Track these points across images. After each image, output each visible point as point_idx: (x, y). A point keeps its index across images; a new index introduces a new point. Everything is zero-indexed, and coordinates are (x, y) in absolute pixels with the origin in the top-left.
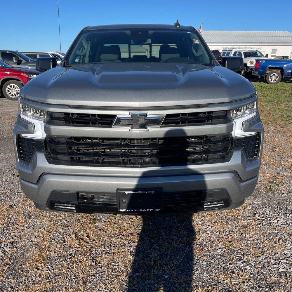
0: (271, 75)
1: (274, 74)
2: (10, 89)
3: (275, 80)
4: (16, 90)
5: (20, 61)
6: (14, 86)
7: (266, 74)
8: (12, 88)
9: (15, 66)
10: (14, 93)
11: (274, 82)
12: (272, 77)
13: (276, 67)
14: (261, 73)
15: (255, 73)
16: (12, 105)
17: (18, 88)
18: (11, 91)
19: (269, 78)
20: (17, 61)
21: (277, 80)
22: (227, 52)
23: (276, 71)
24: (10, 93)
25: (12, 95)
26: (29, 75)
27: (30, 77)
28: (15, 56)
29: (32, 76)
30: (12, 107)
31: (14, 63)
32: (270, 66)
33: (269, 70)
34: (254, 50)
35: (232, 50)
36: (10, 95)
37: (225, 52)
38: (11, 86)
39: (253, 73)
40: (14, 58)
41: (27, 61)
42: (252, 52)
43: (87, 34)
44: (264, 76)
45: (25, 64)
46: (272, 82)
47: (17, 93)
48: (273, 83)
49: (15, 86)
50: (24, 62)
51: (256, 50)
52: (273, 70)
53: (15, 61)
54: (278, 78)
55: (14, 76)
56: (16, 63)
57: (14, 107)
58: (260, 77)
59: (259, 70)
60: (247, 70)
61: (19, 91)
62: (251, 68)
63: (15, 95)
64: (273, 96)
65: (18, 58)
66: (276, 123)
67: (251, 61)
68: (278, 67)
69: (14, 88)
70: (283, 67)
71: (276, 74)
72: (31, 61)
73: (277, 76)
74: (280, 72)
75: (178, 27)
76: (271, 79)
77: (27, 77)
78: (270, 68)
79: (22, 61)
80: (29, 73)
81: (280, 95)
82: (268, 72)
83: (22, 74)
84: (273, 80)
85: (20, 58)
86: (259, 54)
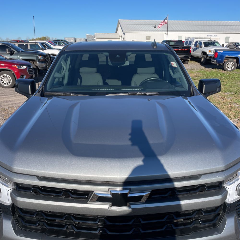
0: (228, 63)
1: (230, 63)
2: (3, 79)
3: (231, 68)
4: (8, 79)
5: (12, 52)
6: (6, 76)
7: (224, 63)
8: (4, 77)
9: (8, 57)
10: (7, 82)
11: (230, 69)
12: (229, 65)
13: (232, 56)
14: (219, 62)
15: (214, 62)
16: (4, 94)
17: (10, 78)
18: (4, 80)
19: (226, 66)
20: (9, 52)
21: (233, 68)
22: (190, 42)
23: (232, 60)
24: (3, 82)
25: (5, 84)
26: (19, 66)
27: (20, 68)
28: (8, 47)
29: (22, 67)
30: (4, 96)
31: (7, 54)
32: (227, 56)
33: (226, 59)
34: (213, 40)
35: (193, 40)
36: (3, 84)
37: (188, 42)
38: (4, 76)
39: (212, 61)
40: (7, 49)
41: (19, 52)
42: (211, 42)
43: (66, 55)
44: (221, 64)
45: (16, 54)
46: (229, 69)
47: (9, 82)
48: (229, 71)
49: (8, 76)
50: (16, 53)
51: (214, 40)
52: (230, 60)
53: (8, 52)
54: (234, 66)
55: (7, 67)
56: (9, 54)
57: (6, 96)
58: (218, 65)
59: (217, 59)
60: (207, 58)
61: (11, 80)
62: (210, 56)
63: (8, 84)
64: (231, 85)
65: (11, 49)
66: (239, 118)
67: (210, 50)
68: (234, 57)
69: (6, 78)
70: (238, 57)
71: (232, 63)
72: (22, 52)
73: (233, 65)
74: (235, 61)
75: (155, 47)
76: (227, 67)
77: (18, 68)
78: (227, 57)
79: (14, 52)
80: (19, 64)
81: (237, 84)
82: (225, 61)
83: (13, 66)
84: (229, 67)
85: (12, 49)
86: (216, 44)
